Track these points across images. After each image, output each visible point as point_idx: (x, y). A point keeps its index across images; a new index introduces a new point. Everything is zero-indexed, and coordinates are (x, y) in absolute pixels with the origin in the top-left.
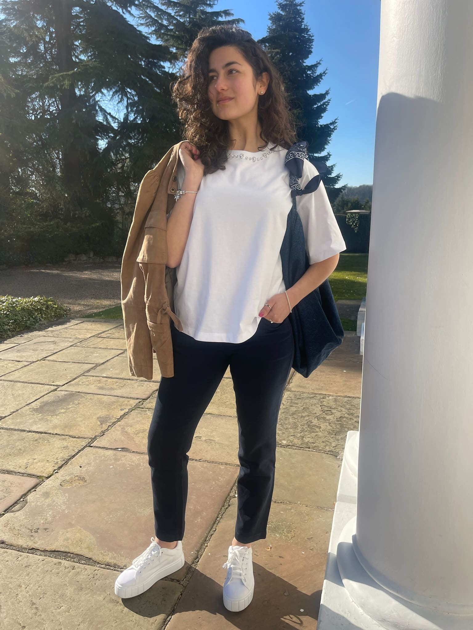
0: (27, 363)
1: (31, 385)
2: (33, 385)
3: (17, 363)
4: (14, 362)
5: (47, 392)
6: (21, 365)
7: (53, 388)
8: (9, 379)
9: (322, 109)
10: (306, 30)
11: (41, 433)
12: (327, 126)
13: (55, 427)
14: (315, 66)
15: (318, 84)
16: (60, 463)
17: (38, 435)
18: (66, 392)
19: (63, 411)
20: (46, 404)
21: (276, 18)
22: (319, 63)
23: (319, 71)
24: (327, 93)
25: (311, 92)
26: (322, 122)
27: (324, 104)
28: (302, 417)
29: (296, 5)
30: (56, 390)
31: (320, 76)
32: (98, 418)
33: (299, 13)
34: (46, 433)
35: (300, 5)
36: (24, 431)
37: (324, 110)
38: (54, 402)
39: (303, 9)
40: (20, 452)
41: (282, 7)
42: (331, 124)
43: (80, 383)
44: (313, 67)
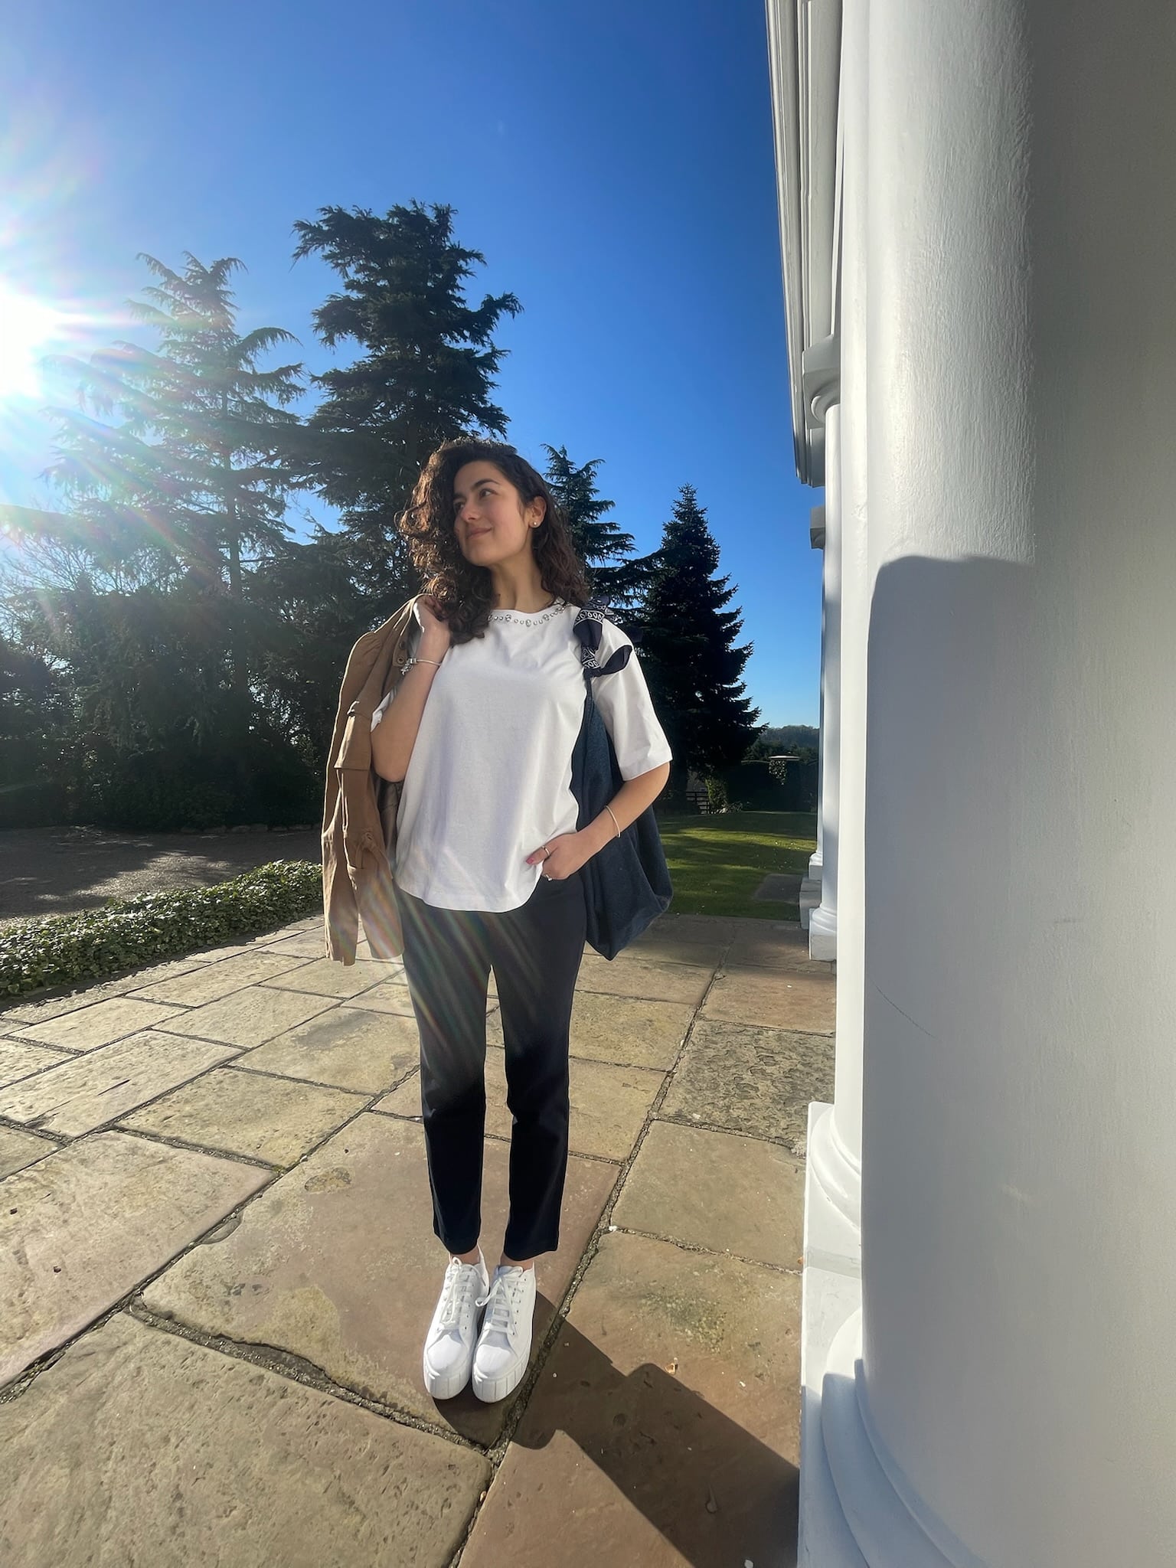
0: (307, 961)
1: (304, 996)
2: (307, 996)
3: (293, 960)
4: (291, 958)
5: (325, 1008)
6: (299, 962)
7: (336, 1001)
8: (276, 985)
9: (733, 631)
10: (710, 541)
11: (298, 1080)
12: (739, 651)
13: (322, 1071)
14: (723, 581)
15: (727, 602)
16: (316, 1141)
17: (291, 1085)
18: (353, 1010)
19: (341, 1042)
20: (319, 1029)
21: (672, 529)
22: (727, 579)
23: (726, 588)
24: (738, 612)
25: (717, 611)
26: (733, 646)
27: (735, 625)
28: (725, 1067)
29: (698, 512)
30: (338, 1005)
31: (729, 593)
32: (393, 1058)
33: (701, 522)
34: (305, 1082)
35: (702, 512)
36: (274, 1075)
37: (737, 632)
38: (330, 1026)
39: (705, 517)
40: (256, 1117)
41: (679, 515)
42: (745, 648)
43: (378, 995)
44: (719, 584)
